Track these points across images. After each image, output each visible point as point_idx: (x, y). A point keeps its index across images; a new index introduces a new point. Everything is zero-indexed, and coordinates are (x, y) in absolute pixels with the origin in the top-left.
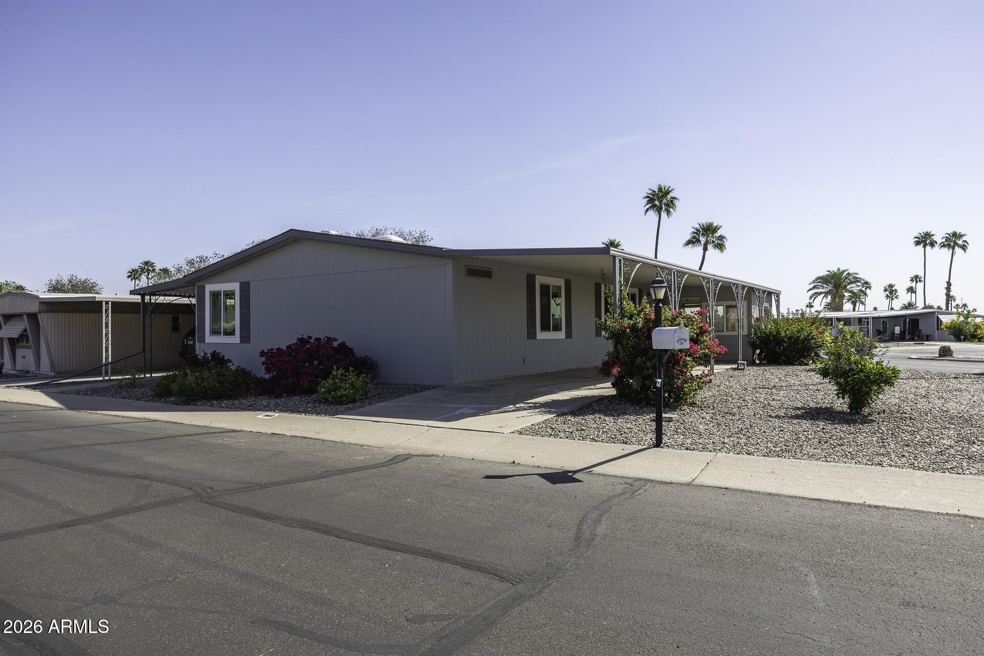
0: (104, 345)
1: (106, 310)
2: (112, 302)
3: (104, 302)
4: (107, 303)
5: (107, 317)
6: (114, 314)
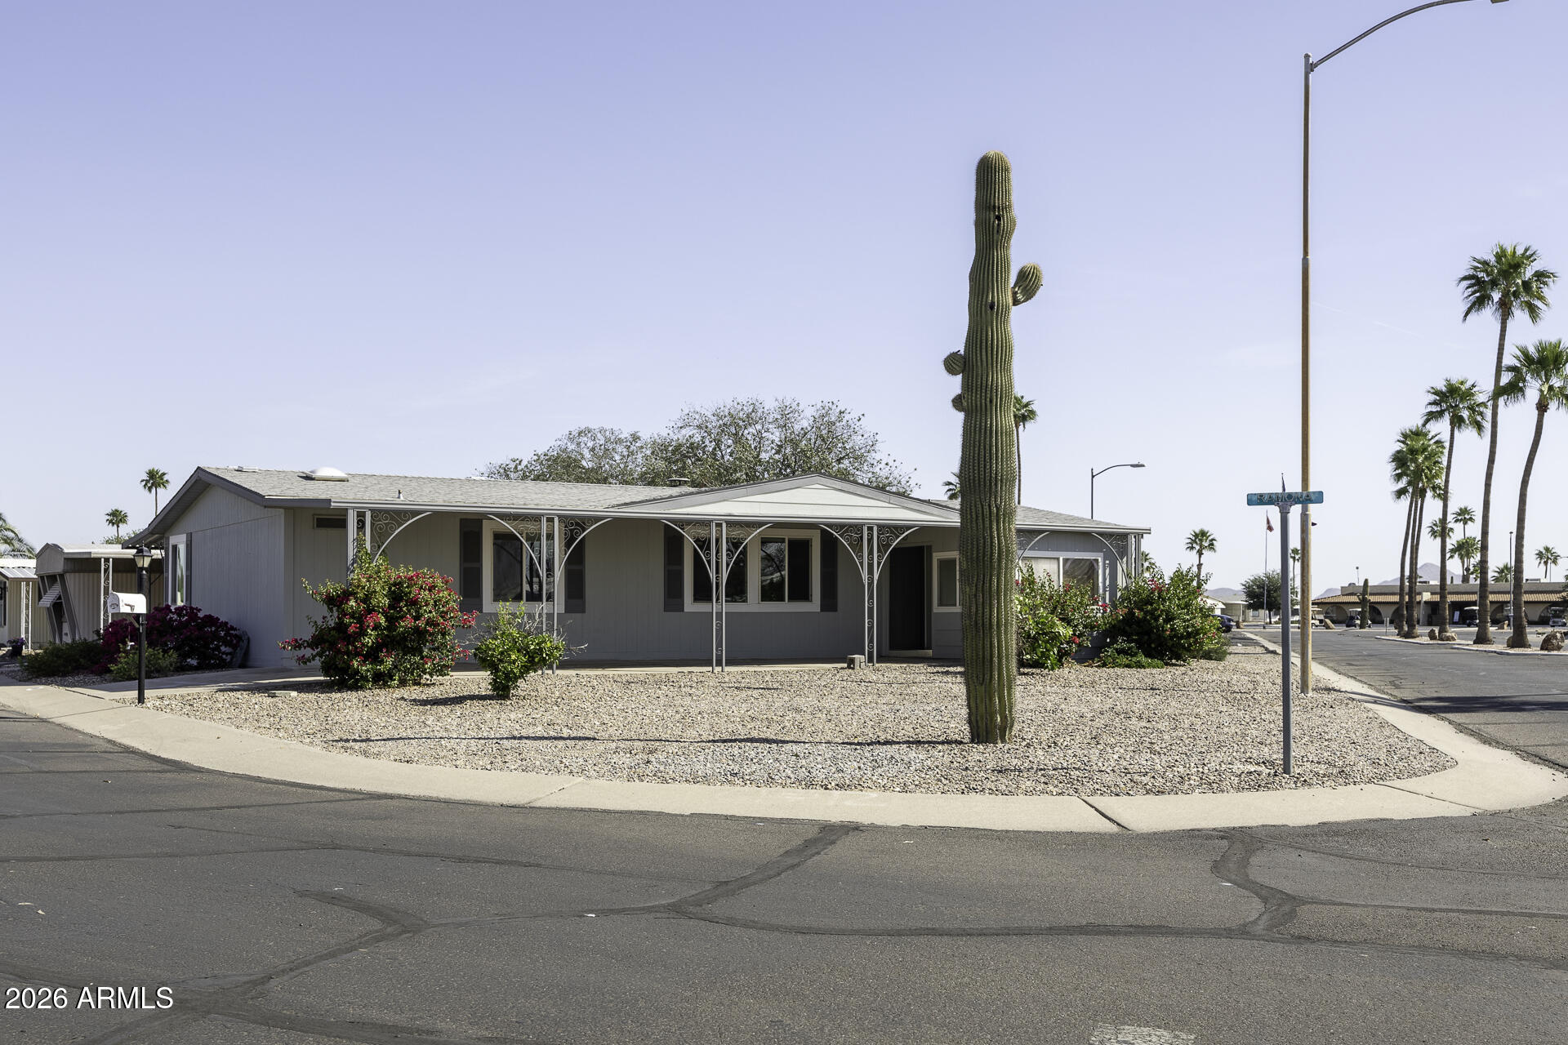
0: (102, 617)
1: (106, 570)
2: (113, 559)
3: (103, 560)
4: (107, 560)
5: (107, 579)
6: (115, 574)
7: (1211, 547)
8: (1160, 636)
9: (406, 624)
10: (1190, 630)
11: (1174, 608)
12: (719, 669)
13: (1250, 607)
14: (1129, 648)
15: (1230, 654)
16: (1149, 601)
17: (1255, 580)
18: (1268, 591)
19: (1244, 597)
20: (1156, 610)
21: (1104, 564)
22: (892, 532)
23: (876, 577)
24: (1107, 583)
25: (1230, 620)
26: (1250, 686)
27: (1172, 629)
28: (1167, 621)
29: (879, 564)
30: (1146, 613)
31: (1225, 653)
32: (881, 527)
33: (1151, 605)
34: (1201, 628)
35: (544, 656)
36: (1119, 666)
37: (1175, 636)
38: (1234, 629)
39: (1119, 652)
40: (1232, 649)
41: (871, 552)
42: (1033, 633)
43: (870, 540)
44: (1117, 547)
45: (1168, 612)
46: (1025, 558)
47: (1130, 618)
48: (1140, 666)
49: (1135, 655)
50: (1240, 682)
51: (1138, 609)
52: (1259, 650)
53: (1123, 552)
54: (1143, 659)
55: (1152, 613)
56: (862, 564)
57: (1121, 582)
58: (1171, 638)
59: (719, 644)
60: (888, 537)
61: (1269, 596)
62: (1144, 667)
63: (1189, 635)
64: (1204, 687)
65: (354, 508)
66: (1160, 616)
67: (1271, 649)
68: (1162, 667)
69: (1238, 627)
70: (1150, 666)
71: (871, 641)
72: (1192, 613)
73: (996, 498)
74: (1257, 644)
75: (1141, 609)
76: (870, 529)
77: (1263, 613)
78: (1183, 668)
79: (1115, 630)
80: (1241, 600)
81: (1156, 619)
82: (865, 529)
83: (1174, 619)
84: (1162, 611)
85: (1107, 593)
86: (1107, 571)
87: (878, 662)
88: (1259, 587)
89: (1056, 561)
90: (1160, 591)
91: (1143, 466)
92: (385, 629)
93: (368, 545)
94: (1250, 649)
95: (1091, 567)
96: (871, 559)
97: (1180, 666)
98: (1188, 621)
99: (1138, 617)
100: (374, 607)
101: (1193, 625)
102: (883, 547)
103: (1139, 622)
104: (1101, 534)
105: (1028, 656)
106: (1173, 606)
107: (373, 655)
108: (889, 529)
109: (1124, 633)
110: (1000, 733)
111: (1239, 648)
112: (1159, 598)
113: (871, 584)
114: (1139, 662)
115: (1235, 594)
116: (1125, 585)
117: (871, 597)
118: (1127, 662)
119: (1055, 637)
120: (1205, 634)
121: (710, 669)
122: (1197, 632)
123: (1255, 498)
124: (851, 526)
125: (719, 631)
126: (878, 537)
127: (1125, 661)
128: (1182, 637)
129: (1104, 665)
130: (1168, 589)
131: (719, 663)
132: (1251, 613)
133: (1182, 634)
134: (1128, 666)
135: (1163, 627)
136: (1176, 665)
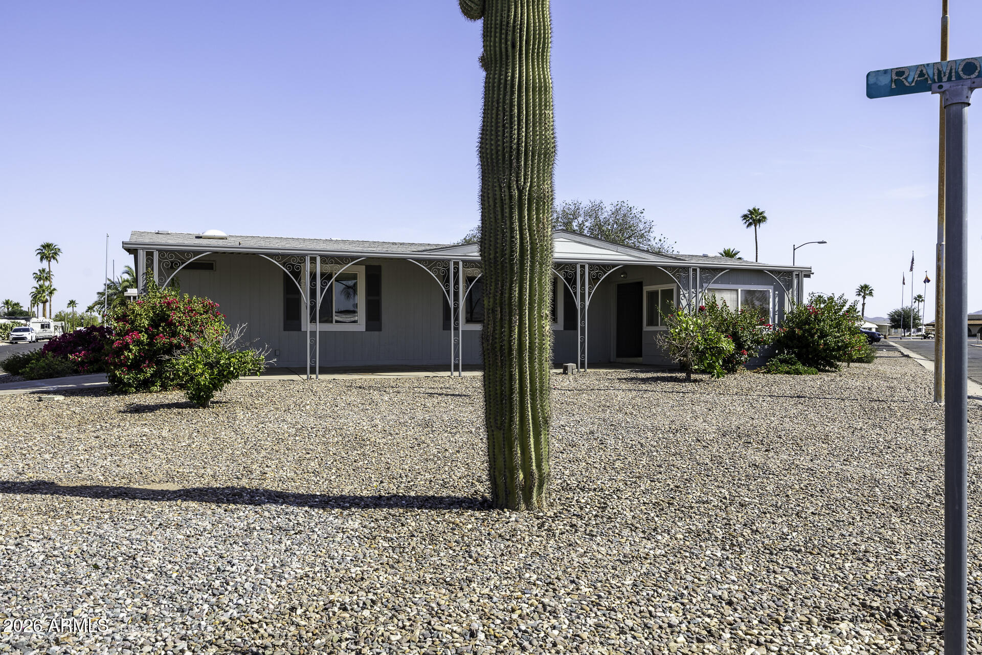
7: (871, 294)
8: (815, 350)
9: (162, 340)
10: (840, 344)
11: (827, 328)
12: (456, 374)
13: (892, 327)
14: (790, 359)
15: (877, 357)
16: (807, 322)
17: (895, 312)
18: (904, 318)
19: (889, 321)
20: (813, 329)
21: (774, 294)
22: (601, 269)
23: (587, 303)
24: (777, 308)
25: (879, 335)
26: (888, 393)
27: (825, 344)
28: (820, 338)
29: (590, 294)
30: (805, 331)
31: (873, 357)
32: (592, 266)
33: (809, 325)
34: (850, 343)
35: (232, 369)
36: (781, 372)
37: (827, 349)
38: (882, 340)
39: (782, 361)
40: (879, 353)
41: (583, 285)
42: (701, 347)
43: (583, 275)
44: (785, 281)
45: (822, 331)
46: (709, 290)
47: (791, 335)
48: (798, 373)
49: (794, 364)
50: (879, 387)
51: (799, 328)
52: (897, 354)
53: (789, 286)
54: (800, 367)
55: (809, 331)
56: (575, 293)
57: (787, 308)
58: (825, 350)
59: (457, 356)
60: (597, 273)
61: (904, 321)
62: (801, 374)
63: (839, 348)
64: (846, 394)
65: (143, 249)
66: (815, 333)
67: (905, 354)
68: (816, 374)
69: (885, 338)
70: (806, 372)
71: (583, 352)
72: (842, 331)
73: (518, 177)
74: (896, 349)
75: (800, 328)
76: (583, 267)
77: (900, 330)
78: (834, 374)
79: (781, 343)
80: (887, 324)
81: (813, 336)
82: (578, 267)
83: (827, 336)
84: (817, 329)
85: (777, 316)
86: (777, 300)
87: (588, 368)
88: (898, 316)
89: (735, 292)
90: (816, 314)
91: (825, 242)
92: (147, 345)
93: (156, 278)
94: (891, 354)
95: (764, 297)
96: (583, 289)
97: (833, 372)
98: (839, 337)
99: (798, 334)
100: (136, 327)
101: (842, 341)
102: (594, 280)
103: (800, 338)
104: (771, 271)
105: (696, 367)
106: (826, 326)
107: (136, 366)
108: (598, 268)
109: (788, 347)
110: (524, 495)
111: (884, 353)
112: (815, 320)
113: (583, 309)
114: (797, 369)
115: (884, 320)
116: (790, 310)
117: (583, 319)
118: (788, 369)
119: (720, 351)
120: (853, 347)
121: (449, 373)
122: (846, 346)
123: (884, 81)
124: (566, 264)
125: (457, 345)
126: (589, 273)
127: (786, 368)
128: (834, 350)
129: (769, 372)
130: (823, 313)
131: (456, 369)
132: (893, 330)
133: (833, 348)
134: (788, 373)
135: (818, 342)
136: (828, 371)
